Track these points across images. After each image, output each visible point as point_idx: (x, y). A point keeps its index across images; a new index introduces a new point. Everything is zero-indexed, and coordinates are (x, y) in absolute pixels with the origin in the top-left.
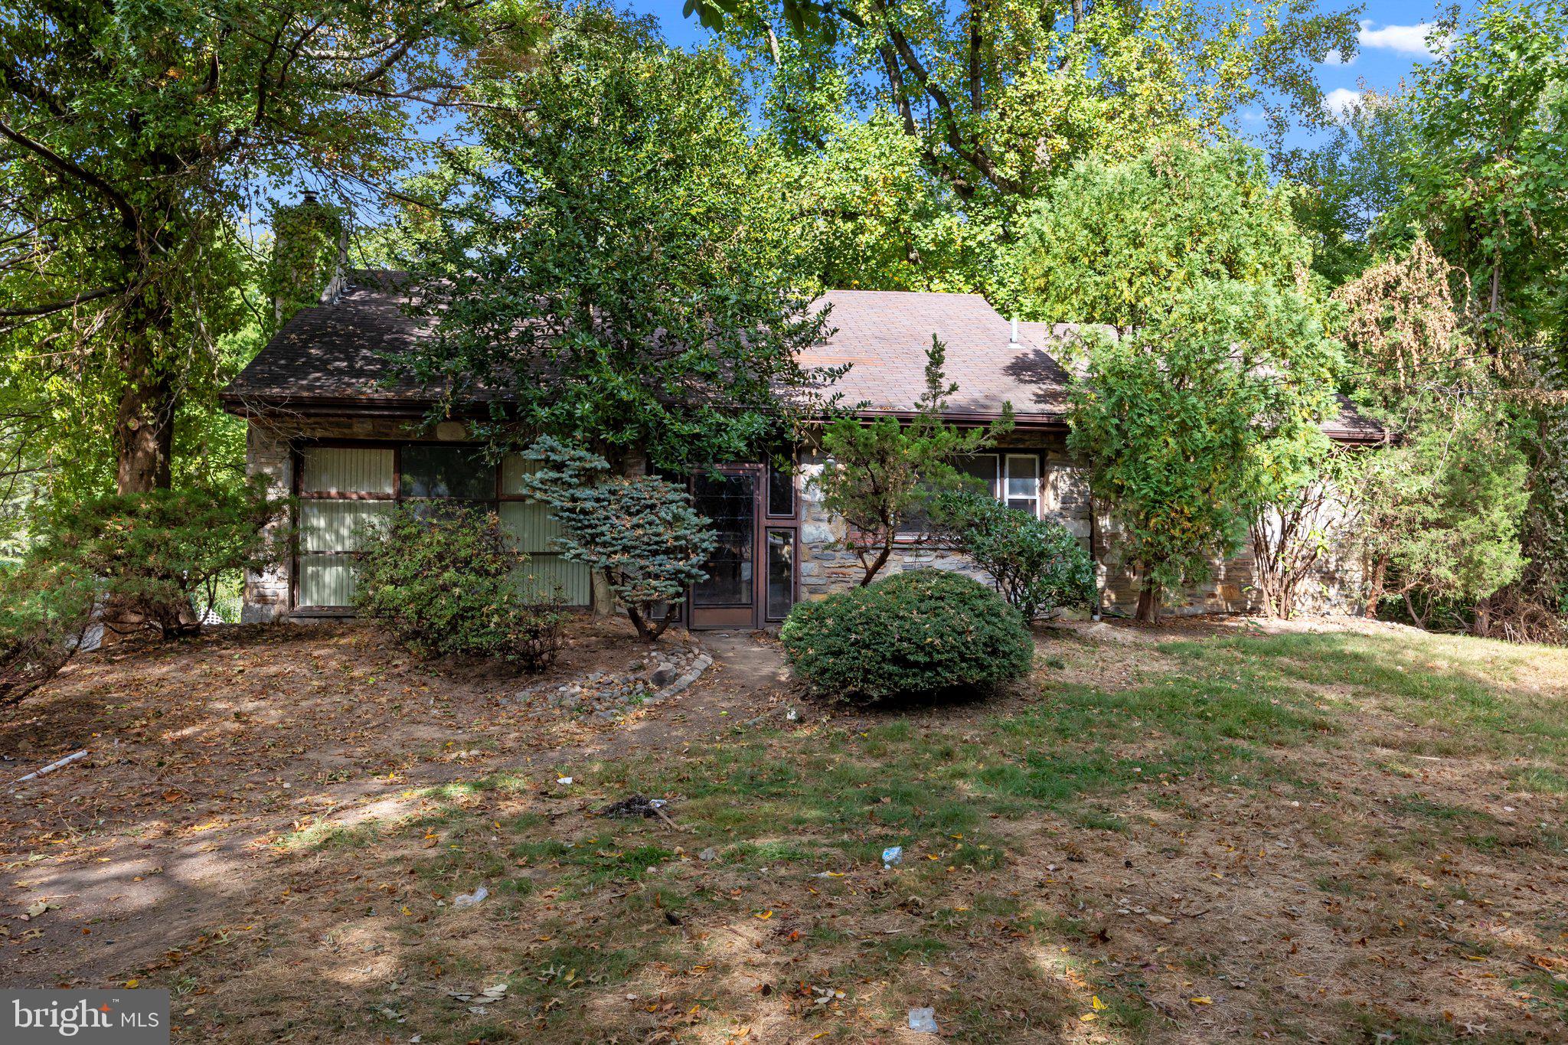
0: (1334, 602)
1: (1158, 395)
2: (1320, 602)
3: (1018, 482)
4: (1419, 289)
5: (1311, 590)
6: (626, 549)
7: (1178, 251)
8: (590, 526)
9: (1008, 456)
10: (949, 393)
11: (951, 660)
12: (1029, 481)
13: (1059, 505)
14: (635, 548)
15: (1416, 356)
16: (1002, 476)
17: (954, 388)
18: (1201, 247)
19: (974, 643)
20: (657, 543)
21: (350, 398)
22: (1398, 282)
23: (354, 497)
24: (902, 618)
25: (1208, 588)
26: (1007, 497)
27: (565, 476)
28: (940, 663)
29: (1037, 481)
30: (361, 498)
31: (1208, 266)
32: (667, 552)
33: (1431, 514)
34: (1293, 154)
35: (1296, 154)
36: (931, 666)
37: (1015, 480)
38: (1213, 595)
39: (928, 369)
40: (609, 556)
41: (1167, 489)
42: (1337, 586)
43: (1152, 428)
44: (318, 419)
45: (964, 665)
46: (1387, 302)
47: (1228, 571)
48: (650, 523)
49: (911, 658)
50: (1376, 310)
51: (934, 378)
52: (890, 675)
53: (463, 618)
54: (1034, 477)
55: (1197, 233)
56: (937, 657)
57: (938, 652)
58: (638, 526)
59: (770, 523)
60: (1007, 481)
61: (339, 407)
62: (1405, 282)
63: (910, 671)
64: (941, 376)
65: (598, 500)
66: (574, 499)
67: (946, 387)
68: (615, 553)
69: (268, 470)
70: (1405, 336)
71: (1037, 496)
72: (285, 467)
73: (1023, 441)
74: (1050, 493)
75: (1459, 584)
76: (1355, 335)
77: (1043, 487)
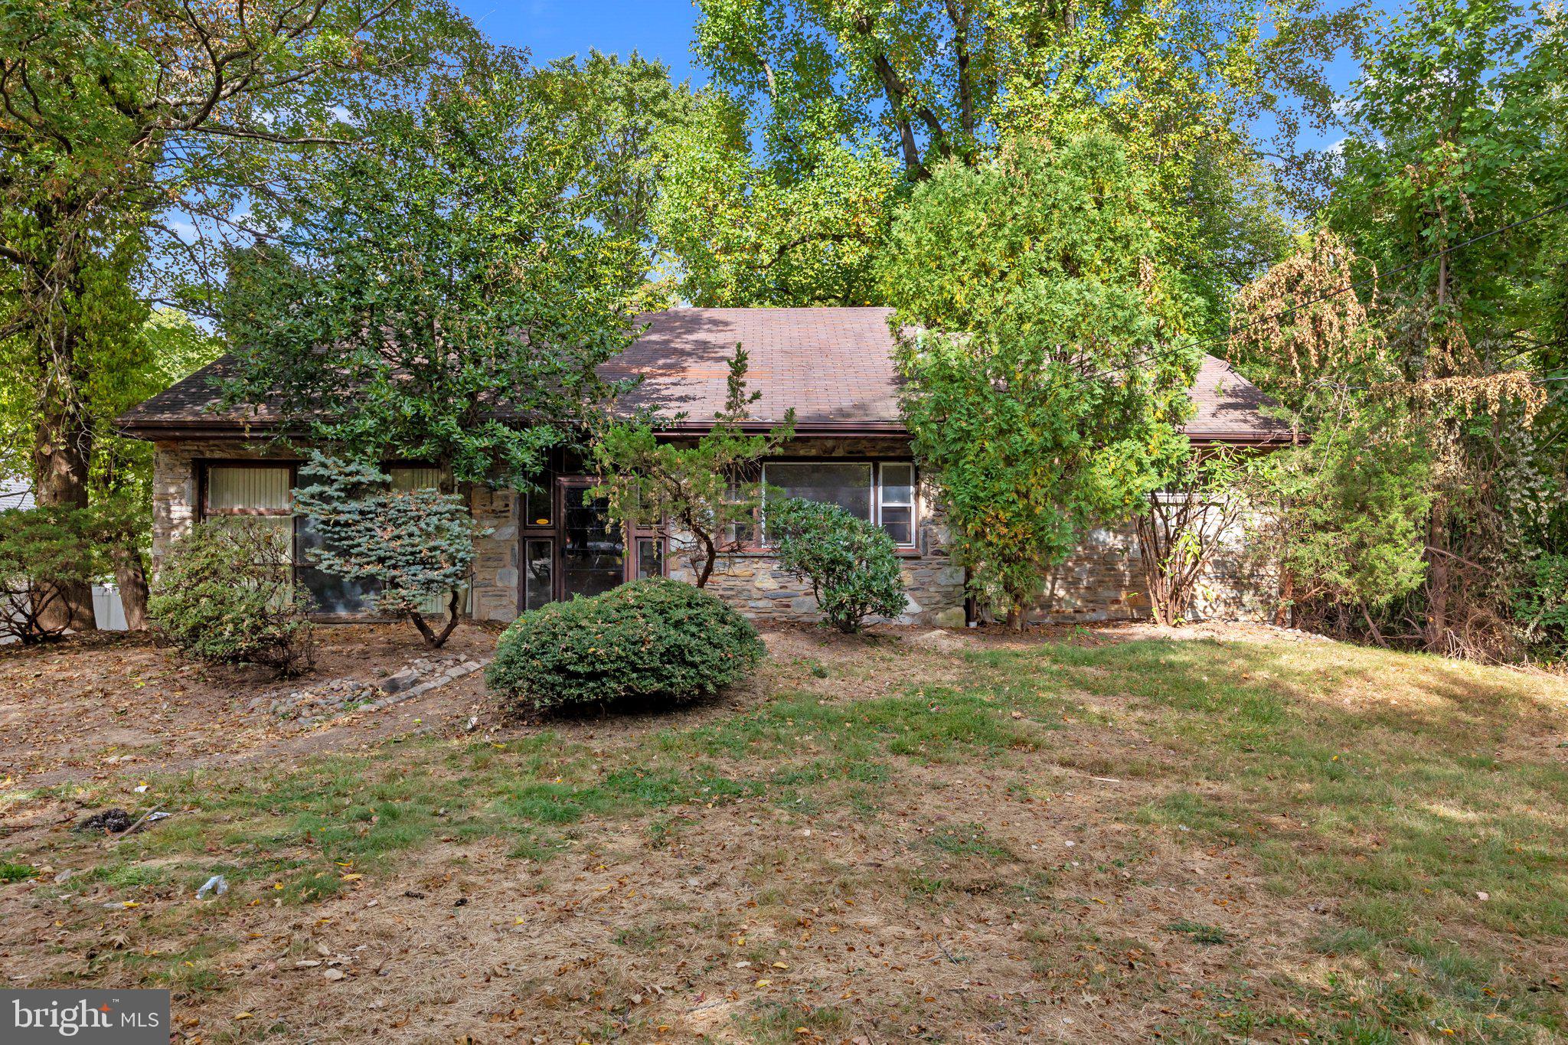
0: (1249, 607)
1: (977, 399)
2: (1233, 608)
3: (894, 490)
4: (1320, 282)
5: (1224, 596)
6: (381, 560)
7: (1014, 249)
8: (348, 538)
9: (882, 464)
10: (750, 402)
11: (618, 670)
12: (905, 488)
13: (932, 512)
14: (391, 558)
15: (1313, 352)
16: (876, 484)
17: (757, 396)
18: (1040, 246)
19: (650, 653)
20: (412, 554)
21: (229, 422)
22: (1301, 275)
23: (254, 513)
24: (582, 628)
25: (1112, 594)
26: (881, 504)
27: (330, 490)
28: (605, 673)
29: (912, 489)
30: (260, 514)
31: (1045, 265)
32: (423, 562)
33: (1318, 516)
34: (1306, 156)
35: (1308, 157)
36: (593, 676)
37: (888, 488)
38: (1117, 602)
39: (730, 378)
40: (361, 566)
41: (982, 495)
42: (1252, 592)
43: (969, 432)
44: (216, 442)
45: (635, 675)
46: (1289, 297)
47: (1132, 577)
48: (411, 535)
49: (571, 668)
50: (1278, 306)
51: (735, 386)
52: (553, 685)
53: (205, 627)
54: (909, 484)
55: (1034, 232)
56: (599, 667)
57: (603, 663)
58: (399, 537)
59: (639, 533)
60: (880, 489)
61: (222, 430)
62: (1308, 276)
63: (574, 682)
64: (743, 384)
65: (362, 513)
66: (336, 511)
67: (748, 397)
68: (368, 563)
69: (172, 490)
70: (1303, 331)
71: (912, 504)
72: (188, 486)
73: (893, 449)
74: (923, 501)
75: (1354, 589)
76: (1256, 332)
77: (917, 495)
